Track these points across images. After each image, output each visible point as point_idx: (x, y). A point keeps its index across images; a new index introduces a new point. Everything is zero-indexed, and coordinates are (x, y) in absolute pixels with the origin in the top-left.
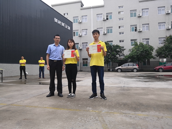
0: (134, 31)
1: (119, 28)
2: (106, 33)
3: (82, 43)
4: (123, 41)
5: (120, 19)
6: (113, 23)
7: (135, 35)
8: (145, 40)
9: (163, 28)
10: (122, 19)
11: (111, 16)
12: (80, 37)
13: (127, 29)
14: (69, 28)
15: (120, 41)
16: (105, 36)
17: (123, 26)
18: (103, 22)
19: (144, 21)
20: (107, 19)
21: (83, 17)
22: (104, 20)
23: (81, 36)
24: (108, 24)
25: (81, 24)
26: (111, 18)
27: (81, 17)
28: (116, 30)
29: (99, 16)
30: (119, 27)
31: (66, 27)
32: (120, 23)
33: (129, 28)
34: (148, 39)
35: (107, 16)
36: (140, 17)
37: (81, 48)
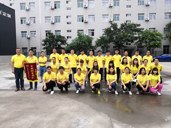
0: (81, 22)
1: (67, 18)
2: (53, 22)
3: (31, 31)
4: (70, 31)
5: (68, 9)
6: (61, 12)
7: (81, 26)
8: (90, 31)
9: (107, 20)
10: (70, 9)
11: (59, 5)
12: (27, 26)
13: (74, 19)
14: (9, 16)
15: (68, 31)
16: (53, 26)
17: (71, 16)
18: (51, 11)
19: (89, 12)
20: (56, 8)
21: (31, 4)
22: (52, 9)
23: (28, 24)
24: (56, 13)
25: (28, 11)
26: (59, 7)
27: (29, 4)
28: (64, 20)
29: (47, 4)
30: (67, 16)
31: (4, 15)
32: (68, 13)
33: (76, 19)
34: (94, 30)
35: (55, 5)
36: (86, 8)
37: (29, 37)
